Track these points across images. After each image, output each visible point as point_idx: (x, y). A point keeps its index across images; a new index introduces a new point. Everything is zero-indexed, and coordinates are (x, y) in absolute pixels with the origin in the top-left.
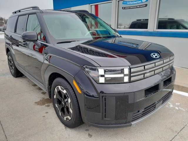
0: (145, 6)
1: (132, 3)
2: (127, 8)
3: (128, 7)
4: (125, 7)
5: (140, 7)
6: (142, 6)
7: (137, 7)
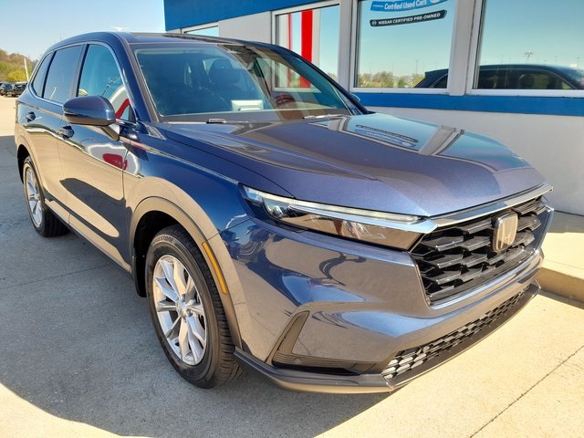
0: (438, 15)
1: (400, 7)
3: (387, 20)
4: (378, 21)
5: (425, 17)
6: (429, 17)
7: (414, 20)
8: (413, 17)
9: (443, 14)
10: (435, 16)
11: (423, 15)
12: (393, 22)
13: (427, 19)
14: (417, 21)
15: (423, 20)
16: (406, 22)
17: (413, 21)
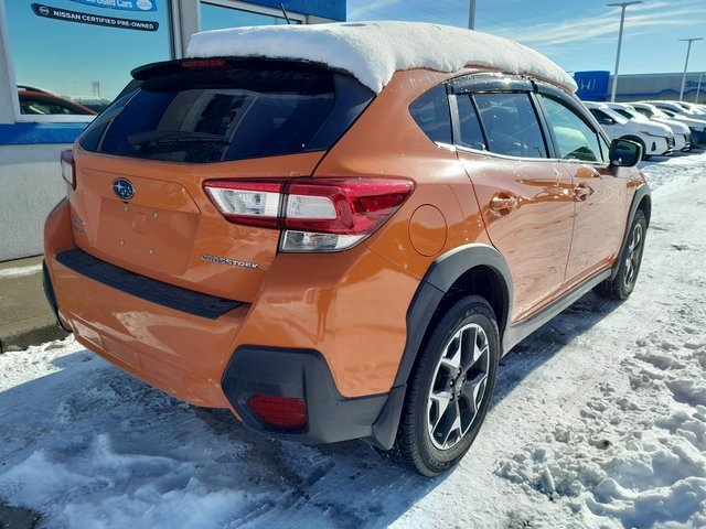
0: (152, 26)
2: (63, 14)
3: (71, 13)
4: (51, 9)
5: (133, 24)
6: (138, 25)
7: (117, 23)
8: (116, 19)
9: (155, 26)
10: (146, 26)
11: (130, 21)
13: (136, 28)
14: (121, 26)
15: (131, 27)
16: (104, 24)
17: (116, 25)
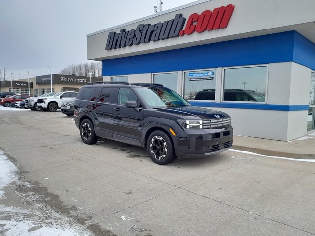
1: (198, 75)
2: (193, 80)
5: (207, 79)
7: (203, 79)
9: (212, 78)
10: (210, 79)
12: (196, 79)
16: (200, 80)
